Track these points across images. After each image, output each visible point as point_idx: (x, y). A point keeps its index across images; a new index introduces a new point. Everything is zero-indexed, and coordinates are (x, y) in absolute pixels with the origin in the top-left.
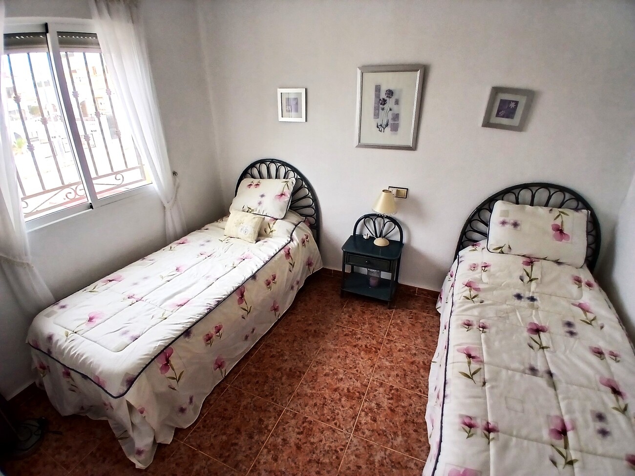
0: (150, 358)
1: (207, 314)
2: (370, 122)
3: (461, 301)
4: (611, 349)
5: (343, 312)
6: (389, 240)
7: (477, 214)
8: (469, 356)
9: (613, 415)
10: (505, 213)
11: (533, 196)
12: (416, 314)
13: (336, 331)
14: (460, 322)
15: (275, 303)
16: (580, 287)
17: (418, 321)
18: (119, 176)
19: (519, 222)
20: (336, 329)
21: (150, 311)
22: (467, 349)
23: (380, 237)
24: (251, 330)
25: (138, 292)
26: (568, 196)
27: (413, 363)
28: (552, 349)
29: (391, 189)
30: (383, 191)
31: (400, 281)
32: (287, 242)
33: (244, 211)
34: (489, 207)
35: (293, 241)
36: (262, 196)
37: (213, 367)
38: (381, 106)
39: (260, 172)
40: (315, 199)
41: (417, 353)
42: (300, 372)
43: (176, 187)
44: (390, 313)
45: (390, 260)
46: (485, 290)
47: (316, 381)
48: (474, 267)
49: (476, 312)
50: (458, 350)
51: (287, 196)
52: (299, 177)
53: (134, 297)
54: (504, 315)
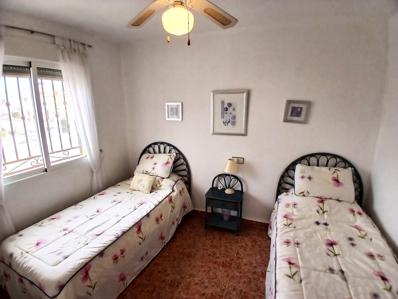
0: (76, 271)
1: (115, 241)
2: (220, 121)
3: (282, 227)
4: (379, 253)
5: (206, 239)
6: (234, 190)
7: (286, 173)
8: (290, 263)
9: (383, 293)
10: (303, 171)
11: (318, 161)
12: (254, 239)
13: (202, 253)
14: (282, 241)
15: (162, 234)
16: (354, 215)
17: (257, 243)
18: (66, 152)
19: (311, 176)
20: (202, 251)
21: (77, 239)
22: (288, 259)
23: (229, 188)
24: (146, 253)
25: (70, 226)
26: (338, 160)
27: (254, 273)
28: (342, 255)
29: (233, 159)
30: (229, 159)
31: (243, 217)
32: (170, 192)
33: (143, 173)
34: (293, 169)
35: (174, 192)
36: (155, 164)
37: (118, 280)
38: (225, 111)
39: (154, 150)
40: (188, 166)
41: (257, 265)
42: (178, 282)
43: (101, 160)
44: (238, 239)
45: (236, 203)
46: (297, 220)
47: (189, 289)
48: (288, 205)
49: (292, 234)
50: (283, 260)
51: (171, 164)
52: (178, 152)
53: (67, 229)
54: (310, 235)
